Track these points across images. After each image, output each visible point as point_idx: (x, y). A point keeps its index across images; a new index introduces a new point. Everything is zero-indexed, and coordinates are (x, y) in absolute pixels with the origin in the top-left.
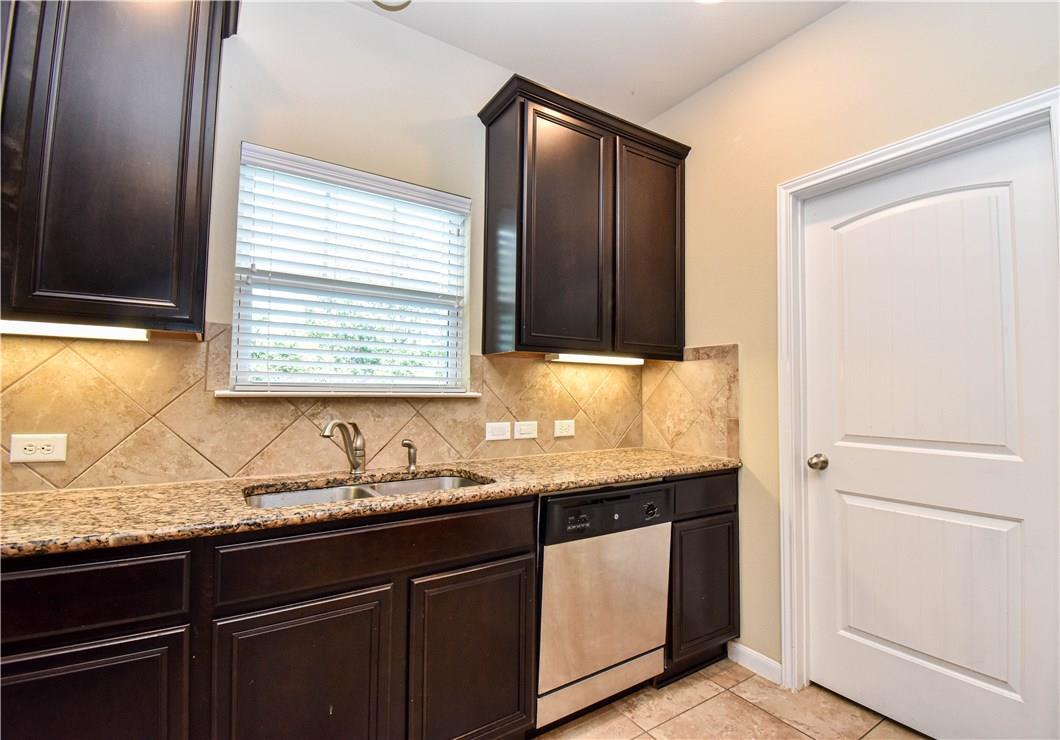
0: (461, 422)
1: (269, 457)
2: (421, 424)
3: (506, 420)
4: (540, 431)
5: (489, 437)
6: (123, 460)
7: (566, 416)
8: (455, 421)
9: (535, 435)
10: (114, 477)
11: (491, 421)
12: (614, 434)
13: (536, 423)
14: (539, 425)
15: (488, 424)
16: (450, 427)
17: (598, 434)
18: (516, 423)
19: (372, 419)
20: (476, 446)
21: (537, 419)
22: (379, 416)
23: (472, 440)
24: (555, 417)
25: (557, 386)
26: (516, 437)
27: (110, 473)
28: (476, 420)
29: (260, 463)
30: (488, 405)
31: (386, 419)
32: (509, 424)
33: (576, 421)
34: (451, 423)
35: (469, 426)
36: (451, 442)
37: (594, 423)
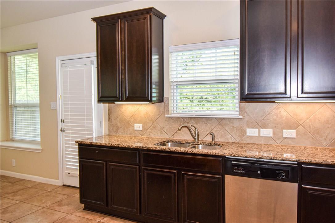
0: (235, 128)
1: (178, 134)
2: (220, 127)
3: (257, 128)
4: (274, 133)
5: (248, 134)
6: (151, 131)
7: (290, 128)
8: (233, 127)
9: (271, 135)
10: (150, 135)
11: (248, 128)
12: (325, 139)
13: (272, 130)
14: (273, 132)
15: (247, 129)
16: (231, 129)
17: (313, 138)
18: (261, 129)
19: (204, 124)
20: (242, 137)
21: (272, 128)
22: (206, 124)
23: (241, 135)
24: (284, 128)
25: (284, 114)
26: (261, 136)
27: (149, 134)
28: (242, 127)
29: (176, 135)
30: (247, 121)
31: (209, 125)
32: (258, 129)
33: (297, 131)
34: (231, 127)
35: (239, 129)
36: (232, 135)
37: (310, 132)
